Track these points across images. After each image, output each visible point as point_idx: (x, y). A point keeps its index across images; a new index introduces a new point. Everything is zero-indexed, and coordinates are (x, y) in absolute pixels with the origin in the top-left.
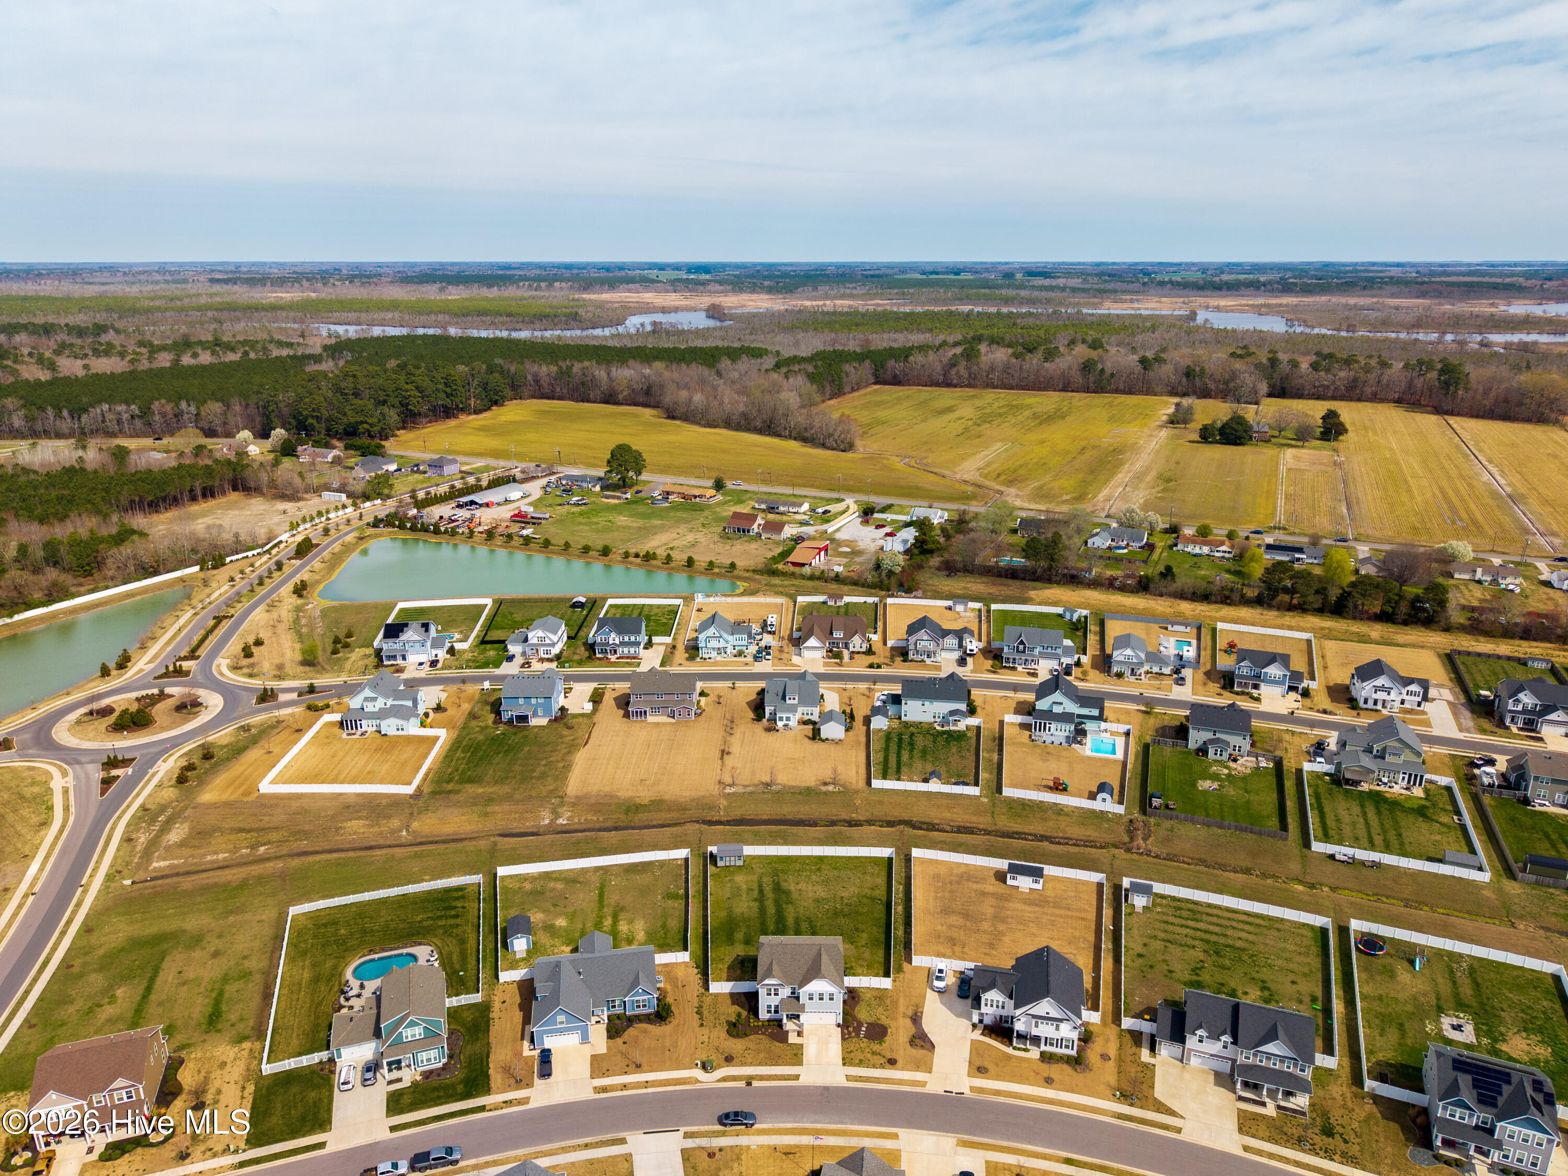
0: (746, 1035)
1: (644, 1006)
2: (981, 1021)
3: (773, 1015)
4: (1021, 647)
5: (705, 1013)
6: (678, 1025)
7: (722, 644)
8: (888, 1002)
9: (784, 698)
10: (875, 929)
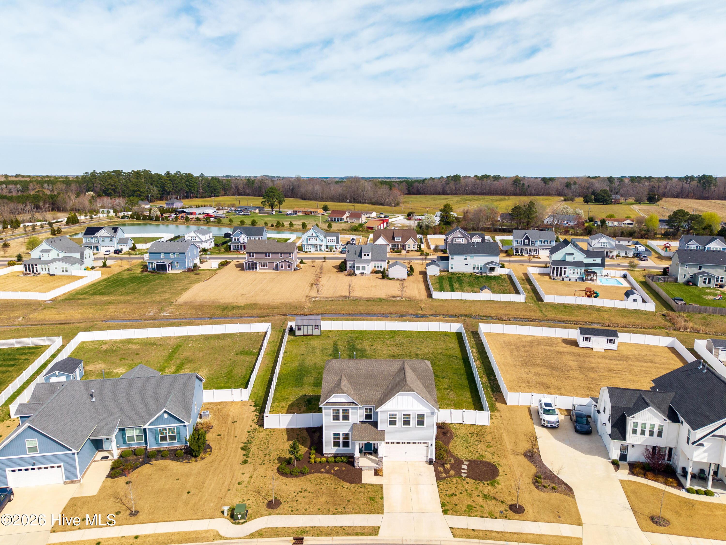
0: (303, 473)
1: (172, 438)
2: (623, 457)
3: (341, 449)
4: (526, 241)
5: (253, 448)
6: (213, 461)
7: (318, 242)
8: (489, 438)
9: (360, 255)
10: (456, 377)
